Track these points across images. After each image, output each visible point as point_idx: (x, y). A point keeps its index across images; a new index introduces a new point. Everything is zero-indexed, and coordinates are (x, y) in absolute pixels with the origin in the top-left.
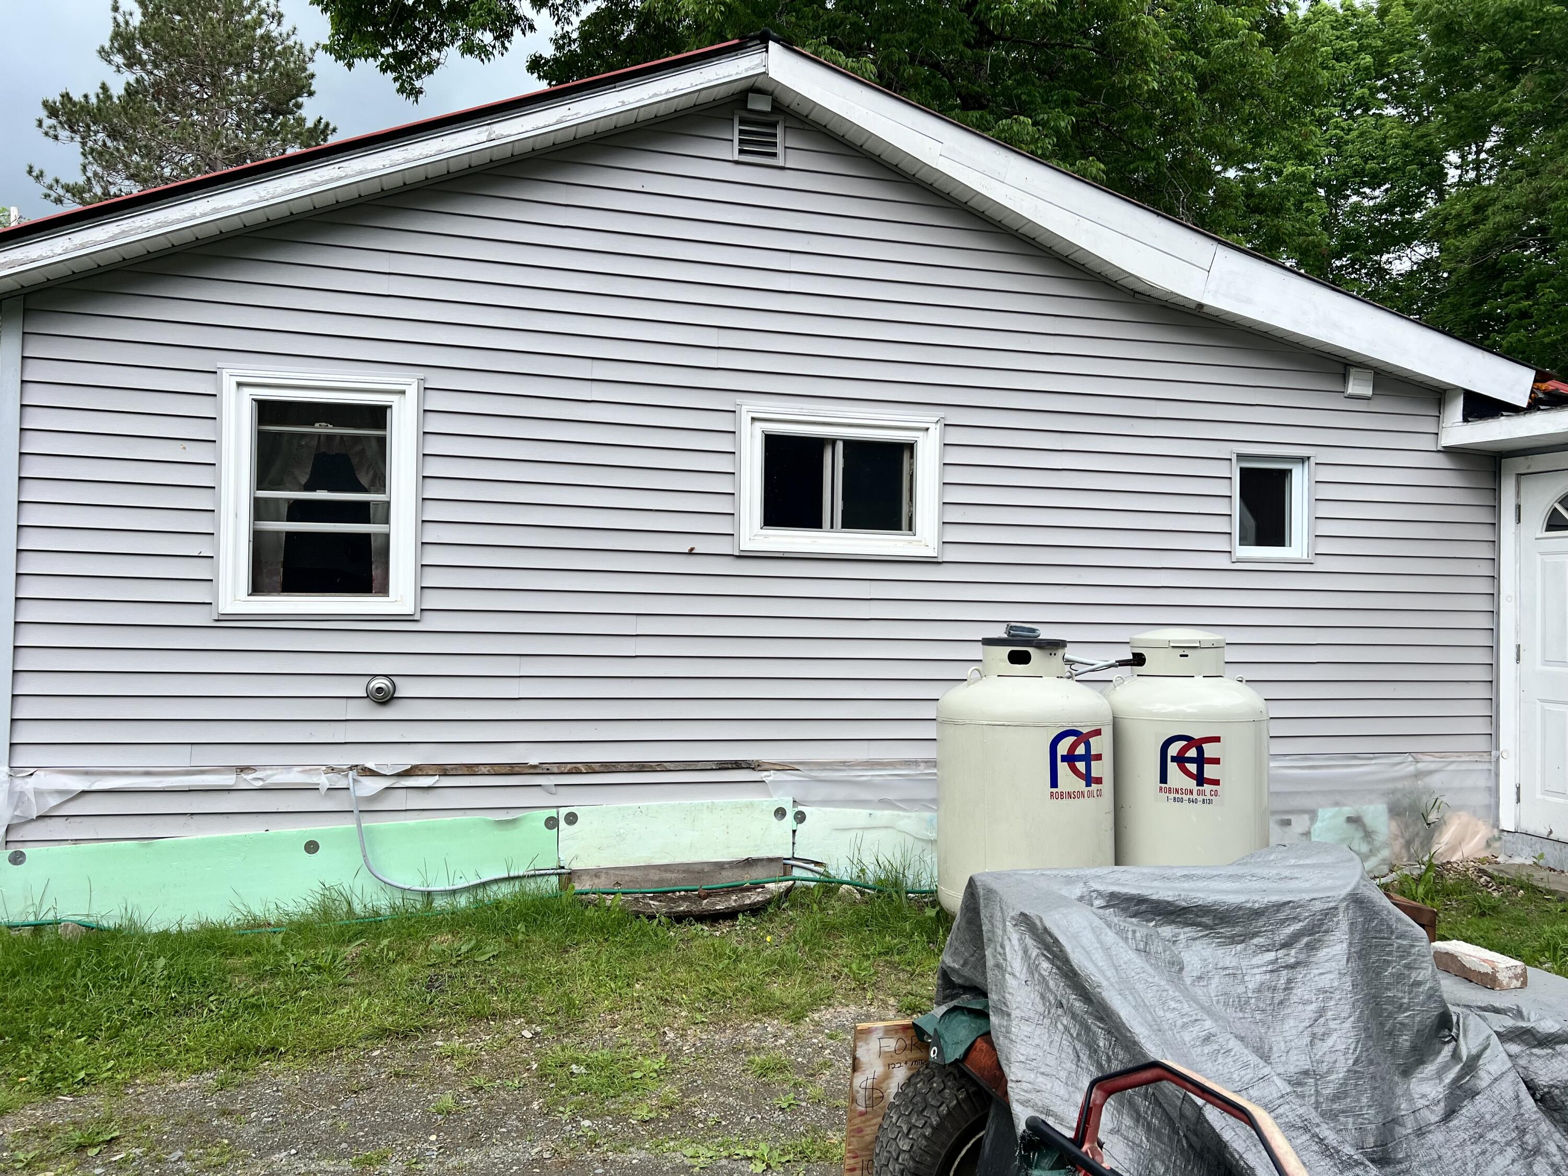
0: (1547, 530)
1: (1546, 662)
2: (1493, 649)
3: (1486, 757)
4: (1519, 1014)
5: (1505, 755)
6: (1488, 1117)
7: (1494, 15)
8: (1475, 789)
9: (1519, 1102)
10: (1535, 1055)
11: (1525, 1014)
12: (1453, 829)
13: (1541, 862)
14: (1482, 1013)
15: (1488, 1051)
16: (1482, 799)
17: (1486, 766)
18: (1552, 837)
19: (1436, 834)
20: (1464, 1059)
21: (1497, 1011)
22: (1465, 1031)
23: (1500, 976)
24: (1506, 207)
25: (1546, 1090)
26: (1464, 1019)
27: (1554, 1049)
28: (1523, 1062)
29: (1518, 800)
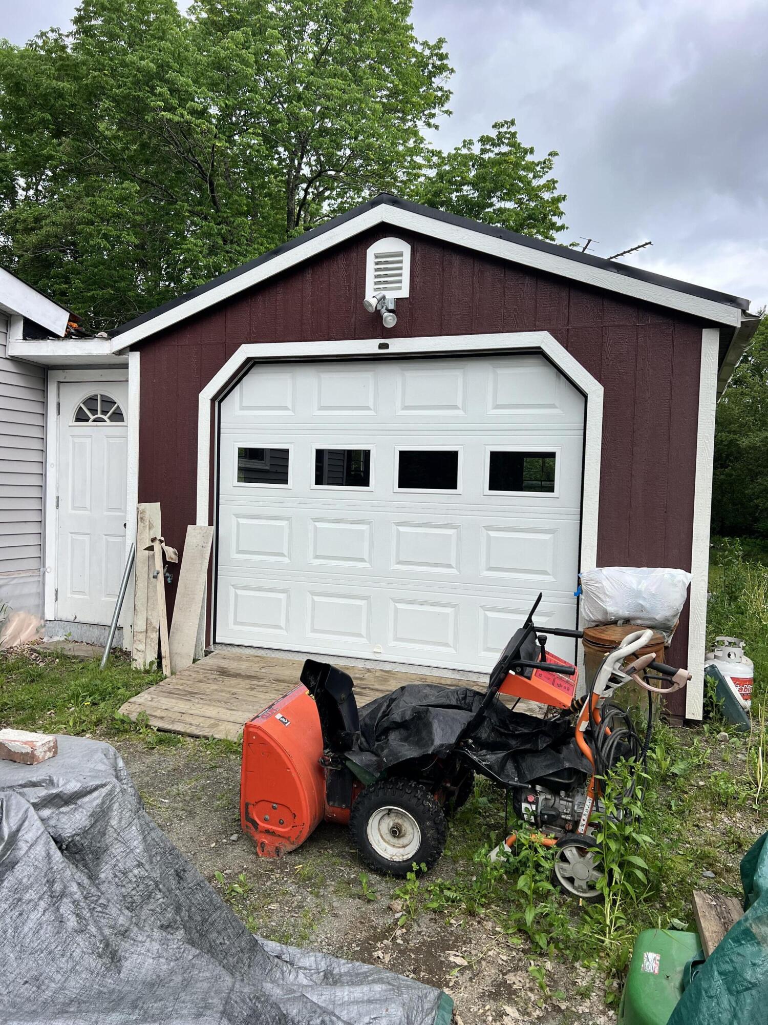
0: (76, 421)
1: (74, 508)
2: (42, 499)
3: (37, 573)
4: (51, 782)
5: (48, 570)
6: (25, 880)
7: (46, 89)
8: (29, 595)
9: (50, 858)
10: (63, 813)
11: (55, 781)
12: (15, 624)
13: (70, 638)
14: (21, 790)
15: (26, 823)
16: (33, 601)
17: (36, 579)
18: (76, 621)
19: (3, 629)
20: (6, 838)
21: (34, 785)
22: (8, 812)
23: (37, 753)
24: (53, 223)
25: (70, 840)
26: (7, 801)
27: (76, 804)
28: (52, 822)
29: (57, 600)
